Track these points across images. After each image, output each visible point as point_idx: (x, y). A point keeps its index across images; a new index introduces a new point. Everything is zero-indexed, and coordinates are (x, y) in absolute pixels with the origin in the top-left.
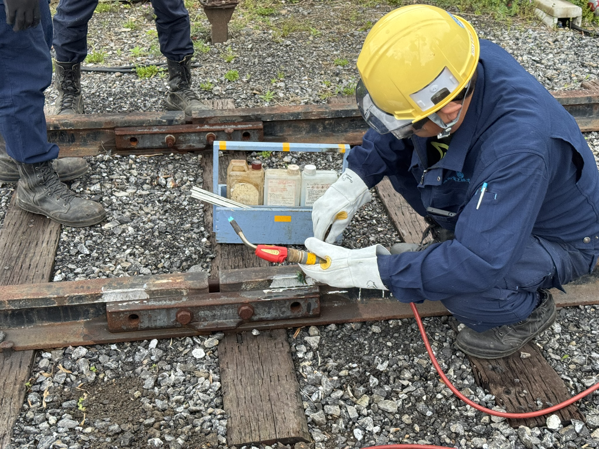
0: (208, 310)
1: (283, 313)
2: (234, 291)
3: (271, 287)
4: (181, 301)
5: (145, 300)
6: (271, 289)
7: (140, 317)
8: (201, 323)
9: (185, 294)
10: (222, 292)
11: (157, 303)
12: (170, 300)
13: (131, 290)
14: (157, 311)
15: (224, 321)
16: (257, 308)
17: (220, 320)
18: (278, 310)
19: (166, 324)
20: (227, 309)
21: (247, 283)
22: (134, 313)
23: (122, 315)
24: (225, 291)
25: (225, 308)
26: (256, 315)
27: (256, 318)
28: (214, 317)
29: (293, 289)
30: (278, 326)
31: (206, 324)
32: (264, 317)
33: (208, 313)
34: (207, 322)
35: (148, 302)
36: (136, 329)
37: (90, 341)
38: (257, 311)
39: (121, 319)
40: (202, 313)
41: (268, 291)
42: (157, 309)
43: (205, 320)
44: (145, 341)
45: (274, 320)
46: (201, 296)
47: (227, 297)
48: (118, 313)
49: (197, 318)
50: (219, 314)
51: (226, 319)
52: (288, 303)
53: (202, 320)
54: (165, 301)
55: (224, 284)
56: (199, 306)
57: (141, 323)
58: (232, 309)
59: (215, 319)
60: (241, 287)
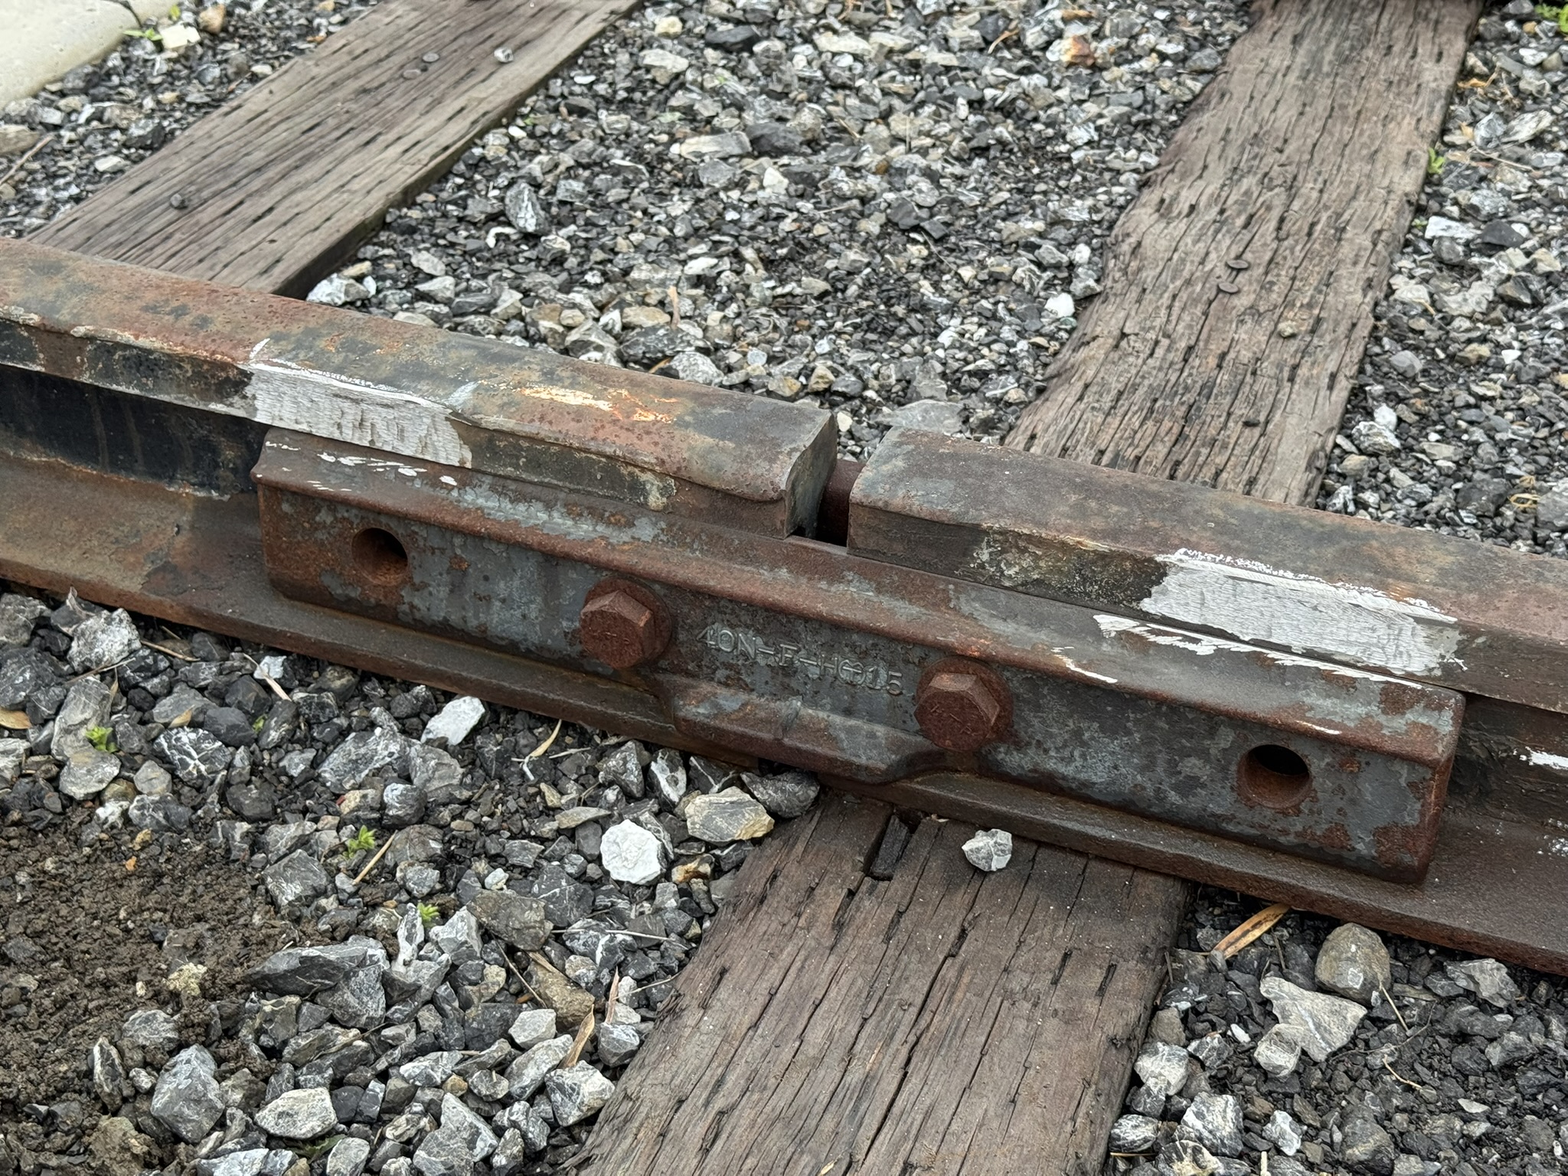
0: (759, 632)
1: (1188, 786)
2: (926, 566)
3: (1147, 605)
4: (625, 536)
5: (449, 469)
6: (1145, 617)
7: (412, 554)
8: (705, 687)
9: (655, 500)
10: (855, 550)
11: (507, 505)
12: (571, 511)
13: (384, 393)
14: (493, 547)
15: (837, 719)
16: (1038, 708)
17: (815, 704)
18: (1162, 758)
19: (535, 636)
20: (863, 656)
21: (1010, 542)
22: (384, 524)
23: (324, 517)
24: (876, 553)
25: (853, 647)
26: (1019, 746)
27: (1014, 760)
28: (785, 678)
29: (1287, 660)
30: (1138, 851)
31: (730, 701)
32: (1068, 770)
33: (752, 643)
34: (743, 697)
35: (462, 485)
36: (385, 614)
37: (167, 601)
38: (1033, 724)
39: (321, 535)
40: (722, 637)
41: (1127, 624)
42: (498, 539)
43: (734, 681)
44: (420, 690)
45: (1127, 808)
46: (736, 536)
47: (879, 591)
48: (308, 499)
49: (698, 658)
50: (814, 673)
51: (848, 712)
52: (1226, 738)
53: (721, 674)
54: (549, 506)
55: (873, 509)
56: (713, 596)
57: (416, 588)
58: (891, 665)
59: (790, 691)
60: (966, 553)
